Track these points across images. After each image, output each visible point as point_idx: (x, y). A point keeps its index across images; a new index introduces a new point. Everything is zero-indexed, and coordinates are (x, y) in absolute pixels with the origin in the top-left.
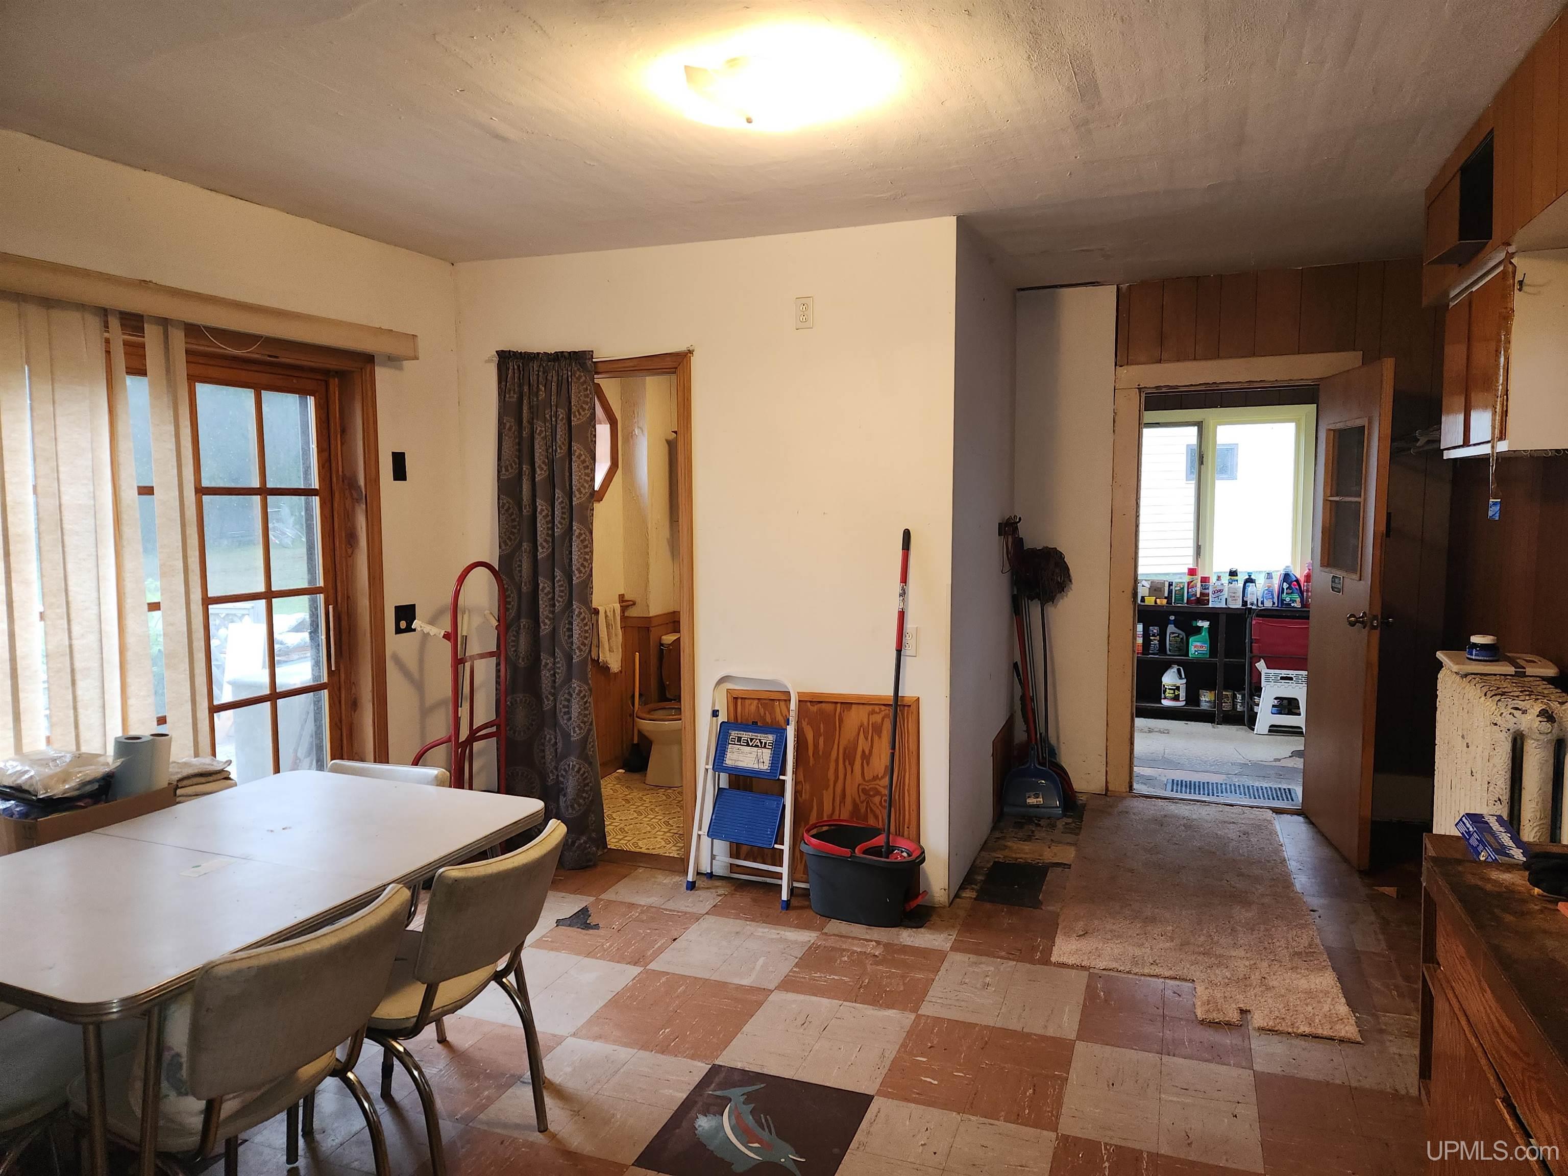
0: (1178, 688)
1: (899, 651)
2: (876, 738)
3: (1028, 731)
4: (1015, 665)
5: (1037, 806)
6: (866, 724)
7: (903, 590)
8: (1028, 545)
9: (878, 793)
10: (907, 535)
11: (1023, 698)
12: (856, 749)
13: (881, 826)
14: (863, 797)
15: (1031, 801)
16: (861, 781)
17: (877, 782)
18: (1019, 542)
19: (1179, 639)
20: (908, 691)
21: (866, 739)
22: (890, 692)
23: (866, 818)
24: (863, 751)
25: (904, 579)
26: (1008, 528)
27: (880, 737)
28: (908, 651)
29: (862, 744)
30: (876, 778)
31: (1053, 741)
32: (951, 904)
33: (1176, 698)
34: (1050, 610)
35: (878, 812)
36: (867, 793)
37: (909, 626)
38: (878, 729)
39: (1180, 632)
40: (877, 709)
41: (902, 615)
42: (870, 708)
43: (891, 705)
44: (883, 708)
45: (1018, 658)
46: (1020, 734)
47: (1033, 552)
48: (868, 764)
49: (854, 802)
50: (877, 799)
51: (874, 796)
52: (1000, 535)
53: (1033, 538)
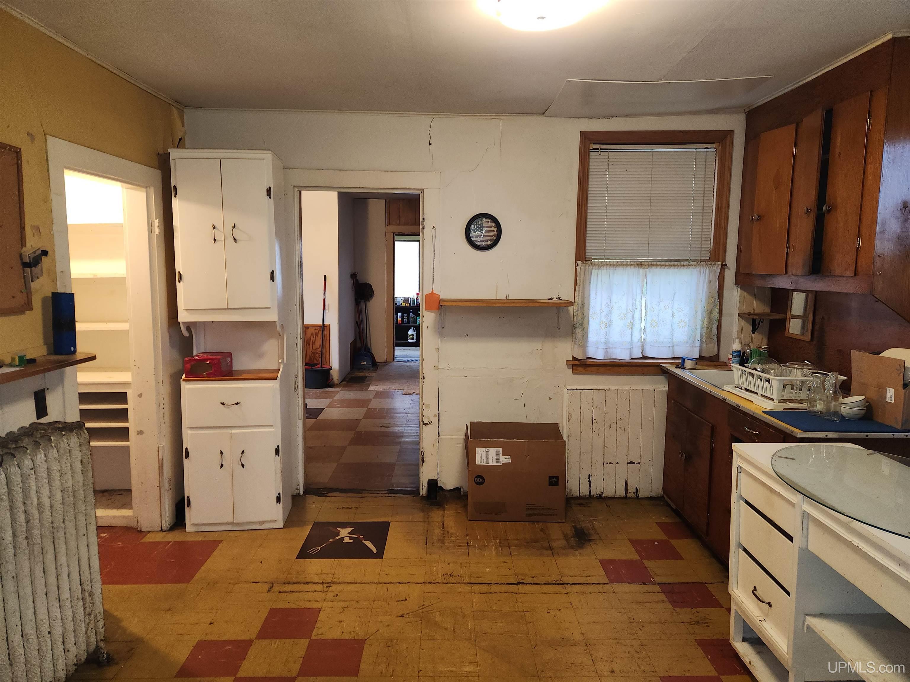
0: (413, 335)
1: (324, 310)
2: (316, 337)
3: (361, 343)
4: (357, 322)
5: (364, 365)
6: (313, 333)
7: (325, 292)
8: (361, 281)
9: (317, 353)
10: (325, 276)
11: (359, 333)
12: (310, 340)
13: (318, 362)
14: (313, 355)
15: (363, 363)
16: (312, 350)
17: (317, 350)
18: (357, 281)
19: (414, 318)
20: (326, 323)
21: (314, 337)
22: (322, 323)
23: (314, 361)
24: (313, 341)
25: (325, 289)
26: (354, 276)
27: (318, 336)
28: (326, 311)
29: (312, 339)
30: (317, 349)
31: (369, 346)
32: (339, 384)
33: (413, 339)
34: (368, 304)
35: (317, 359)
36: (314, 354)
37: (326, 303)
38: (317, 334)
39: (414, 315)
40: (317, 328)
41: (324, 300)
42: (314, 328)
43: (321, 327)
44: (319, 328)
45: (358, 320)
46: (359, 345)
47: (362, 284)
48: (314, 345)
49: (310, 356)
50: (317, 355)
51: (316, 354)
52: (351, 278)
53: (362, 280)
